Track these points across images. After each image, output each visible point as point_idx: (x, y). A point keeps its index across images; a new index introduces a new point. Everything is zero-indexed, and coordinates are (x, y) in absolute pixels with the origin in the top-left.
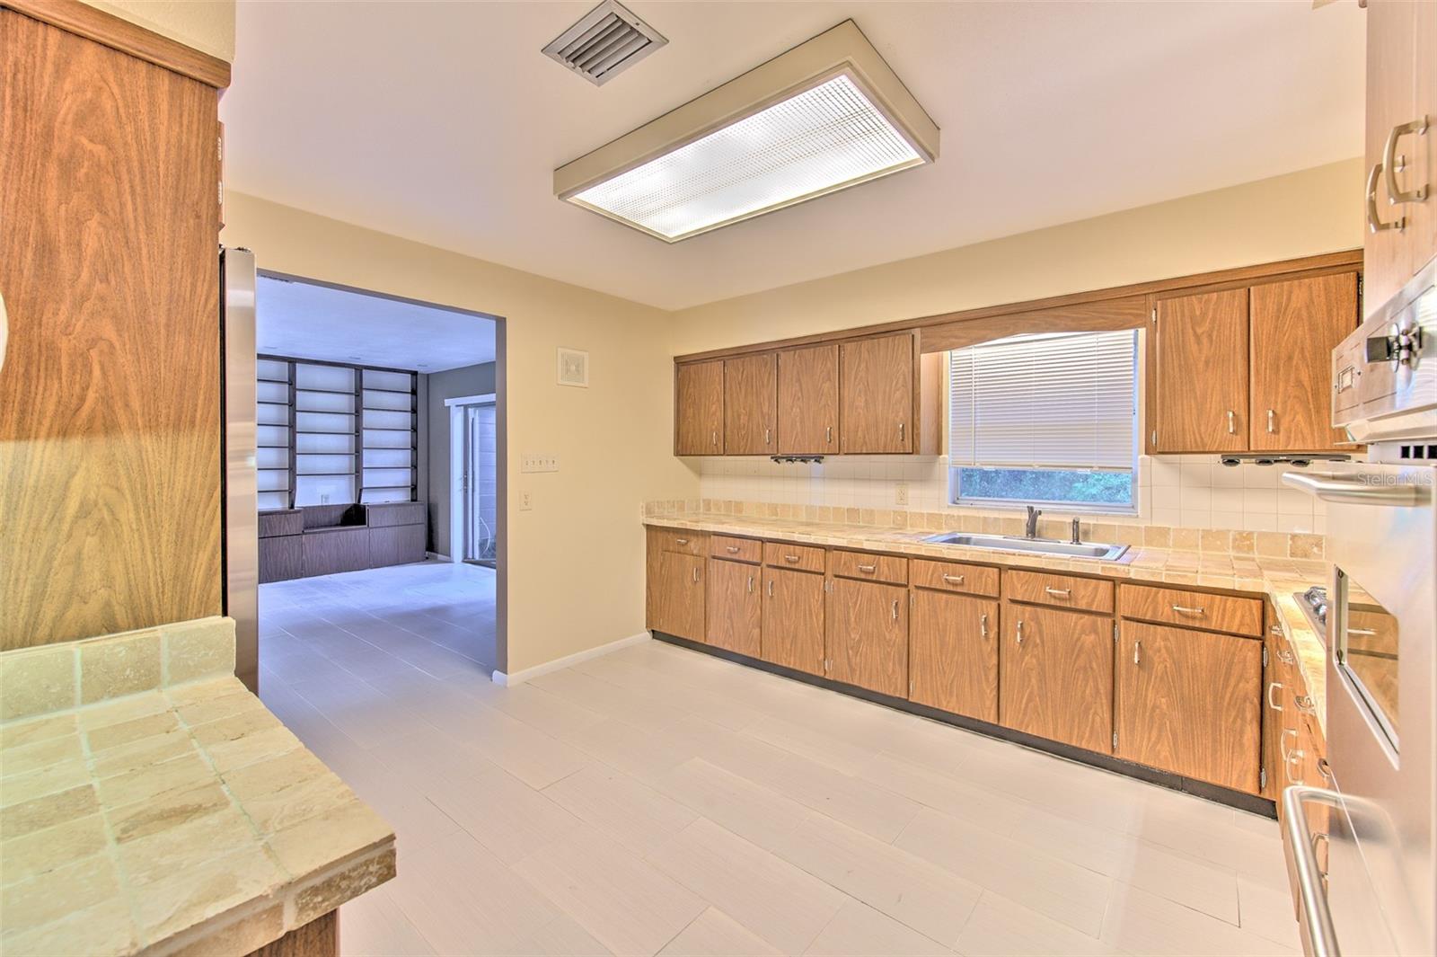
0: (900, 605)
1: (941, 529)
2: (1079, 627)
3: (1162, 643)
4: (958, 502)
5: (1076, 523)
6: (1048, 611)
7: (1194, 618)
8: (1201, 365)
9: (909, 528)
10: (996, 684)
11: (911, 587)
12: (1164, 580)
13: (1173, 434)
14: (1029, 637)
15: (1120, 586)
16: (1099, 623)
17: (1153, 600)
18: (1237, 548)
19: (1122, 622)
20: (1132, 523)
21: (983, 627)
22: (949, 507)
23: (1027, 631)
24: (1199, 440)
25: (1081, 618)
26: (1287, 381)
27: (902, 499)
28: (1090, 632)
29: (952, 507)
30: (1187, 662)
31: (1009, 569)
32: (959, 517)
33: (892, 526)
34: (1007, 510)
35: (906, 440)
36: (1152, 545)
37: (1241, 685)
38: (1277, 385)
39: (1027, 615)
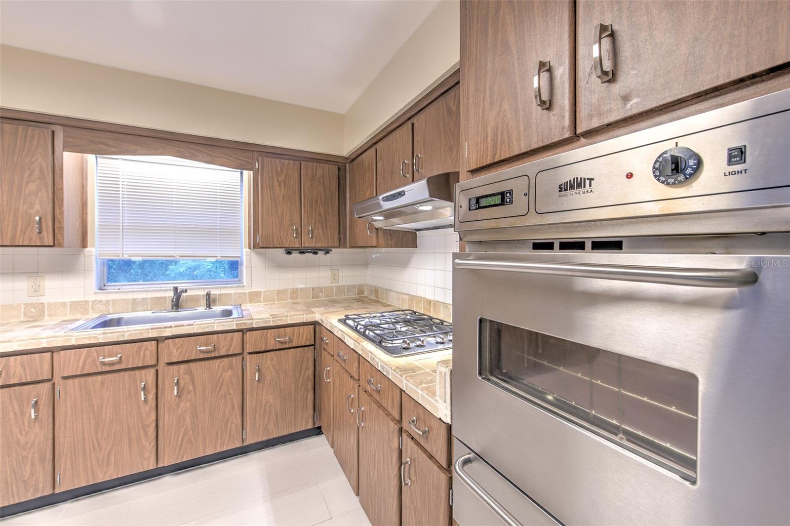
0: (41, 404)
1: (87, 314)
2: (220, 369)
3: (270, 362)
4: (105, 288)
5: (208, 295)
6: (198, 364)
7: (285, 343)
8: (281, 199)
9: (46, 318)
10: (154, 435)
11: (57, 379)
12: (271, 325)
13: (268, 237)
14: (183, 388)
15: (246, 333)
16: (234, 361)
17: (265, 337)
18: (292, 298)
19: (248, 356)
20: (241, 291)
21: (142, 393)
22: (95, 293)
23: (182, 383)
24: (280, 241)
25: (222, 362)
26: (316, 212)
27: (37, 291)
28: (228, 369)
29: (98, 293)
30: (282, 369)
31: (166, 339)
32: (108, 301)
33: (22, 319)
34: (154, 291)
35: (44, 233)
36: (253, 303)
37: (306, 373)
38: (312, 214)
39: (182, 372)
